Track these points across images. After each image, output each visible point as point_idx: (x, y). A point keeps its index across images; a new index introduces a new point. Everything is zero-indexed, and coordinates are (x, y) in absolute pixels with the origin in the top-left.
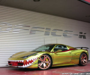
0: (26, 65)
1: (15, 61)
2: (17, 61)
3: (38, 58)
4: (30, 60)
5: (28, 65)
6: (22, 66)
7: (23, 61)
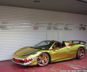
0: (26, 63)
1: (18, 59)
2: (19, 59)
3: (37, 57)
4: (30, 59)
5: (28, 63)
6: (23, 63)
7: (24, 60)
